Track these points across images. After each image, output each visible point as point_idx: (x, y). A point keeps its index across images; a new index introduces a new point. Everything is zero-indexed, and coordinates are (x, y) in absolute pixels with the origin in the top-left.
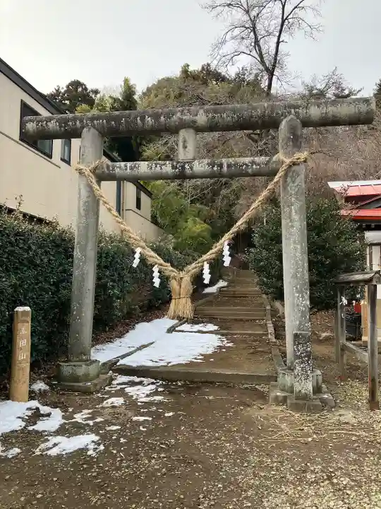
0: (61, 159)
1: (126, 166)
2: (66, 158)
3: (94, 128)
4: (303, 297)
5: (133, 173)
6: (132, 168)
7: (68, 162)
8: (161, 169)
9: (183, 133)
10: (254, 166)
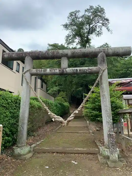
0: (16, 71)
1: (42, 70)
2: (18, 70)
3: (30, 56)
4: (110, 119)
5: (44, 73)
6: (44, 71)
7: (18, 72)
8: (55, 71)
9: (63, 58)
10: (89, 70)
